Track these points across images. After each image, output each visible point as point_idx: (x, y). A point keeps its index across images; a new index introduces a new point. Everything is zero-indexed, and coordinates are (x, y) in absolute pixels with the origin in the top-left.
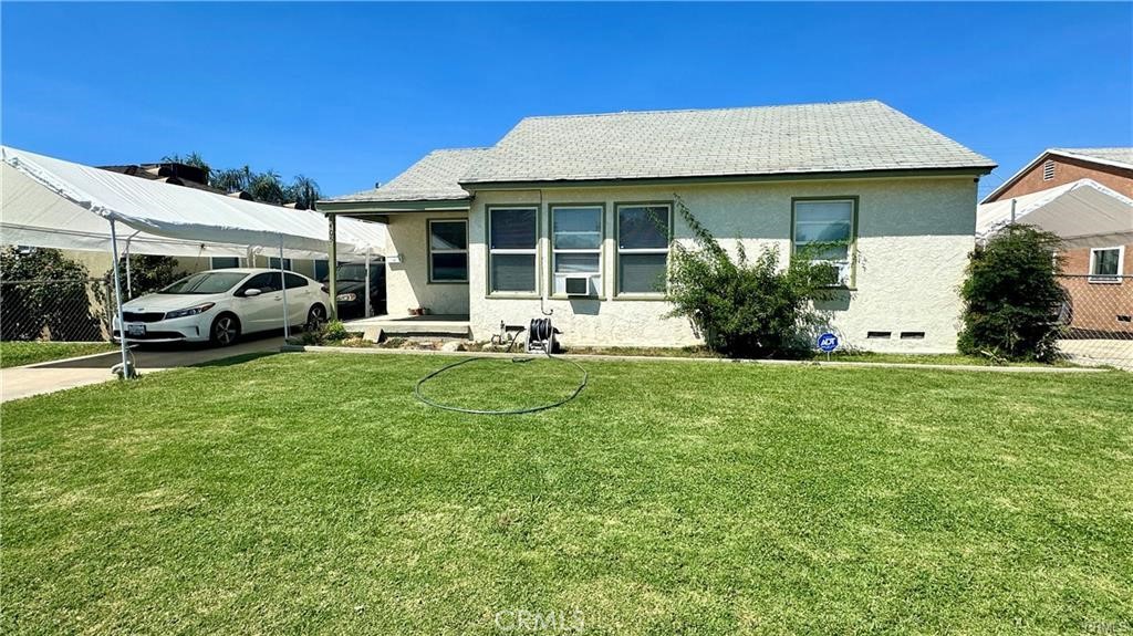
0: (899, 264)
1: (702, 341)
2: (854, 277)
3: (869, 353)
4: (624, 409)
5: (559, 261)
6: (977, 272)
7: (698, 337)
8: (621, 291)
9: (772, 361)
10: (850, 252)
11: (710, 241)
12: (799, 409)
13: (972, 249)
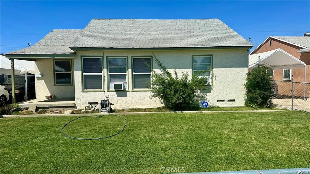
0: (226, 77)
1: (163, 105)
2: (212, 82)
3: (218, 107)
4: (141, 133)
5: (111, 78)
6: (249, 80)
7: (162, 104)
8: (135, 88)
9: (187, 112)
10: (211, 73)
11: (165, 70)
12: (197, 129)
13: (248, 72)
